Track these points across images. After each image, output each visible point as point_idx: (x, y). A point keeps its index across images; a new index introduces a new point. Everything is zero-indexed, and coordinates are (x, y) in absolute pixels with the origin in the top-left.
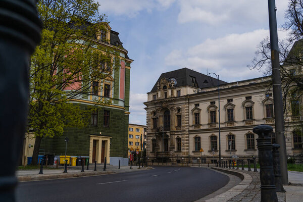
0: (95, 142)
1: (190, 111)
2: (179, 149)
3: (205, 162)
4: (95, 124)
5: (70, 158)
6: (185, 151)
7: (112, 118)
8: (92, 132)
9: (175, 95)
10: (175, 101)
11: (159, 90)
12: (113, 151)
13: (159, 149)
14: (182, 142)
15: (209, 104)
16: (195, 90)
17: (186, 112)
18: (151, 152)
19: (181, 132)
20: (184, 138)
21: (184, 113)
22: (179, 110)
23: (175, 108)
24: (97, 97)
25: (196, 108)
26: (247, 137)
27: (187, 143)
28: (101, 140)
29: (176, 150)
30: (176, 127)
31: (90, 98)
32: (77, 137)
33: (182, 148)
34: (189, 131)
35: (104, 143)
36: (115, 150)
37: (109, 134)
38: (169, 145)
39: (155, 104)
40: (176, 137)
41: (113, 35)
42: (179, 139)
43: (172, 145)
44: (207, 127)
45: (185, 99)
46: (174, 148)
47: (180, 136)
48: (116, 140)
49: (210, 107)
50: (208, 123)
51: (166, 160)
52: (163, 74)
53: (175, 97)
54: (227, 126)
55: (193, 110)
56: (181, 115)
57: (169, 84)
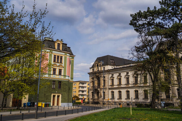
0: (54, 96)
1: (109, 78)
2: (104, 98)
3: (116, 105)
4: (54, 87)
5: (42, 104)
6: (107, 98)
7: (62, 85)
8: (52, 92)
9: (102, 69)
10: (102, 73)
11: (95, 67)
12: (63, 100)
13: (95, 97)
14: (105, 94)
15: (118, 74)
16: (112, 67)
17: (108, 79)
18: (91, 99)
19: (105, 88)
20: (106, 92)
21: (106, 79)
22: (104, 77)
23: (102, 76)
24: (55, 75)
25: (112, 77)
26: (135, 92)
27: (108, 95)
28: (56, 95)
29: (102, 98)
30: (103, 86)
31: (52, 76)
32: (45, 94)
33: (105, 97)
34: (109, 88)
35: (58, 96)
36: (64, 100)
37: (61, 92)
38: (99, 95)
39: (93, 74)
40: (103, 91)
41: (64, 45)
42: (104, 93)
43: (101, 95)
44: (117, 87)
45: (107, 72)
46: (102, 97)
47: (104, 91)
48: (64, 95)
49: (118, 76)
50: (117, 84)
51: (97, 103)
52: (98, 58)
53: (102, 71)
54: (126, 86)
55: (111, 78)
56: (105, 80)
57: (99, 64)
